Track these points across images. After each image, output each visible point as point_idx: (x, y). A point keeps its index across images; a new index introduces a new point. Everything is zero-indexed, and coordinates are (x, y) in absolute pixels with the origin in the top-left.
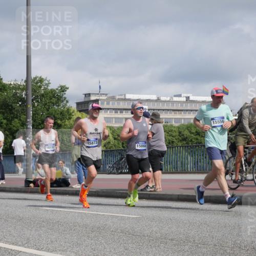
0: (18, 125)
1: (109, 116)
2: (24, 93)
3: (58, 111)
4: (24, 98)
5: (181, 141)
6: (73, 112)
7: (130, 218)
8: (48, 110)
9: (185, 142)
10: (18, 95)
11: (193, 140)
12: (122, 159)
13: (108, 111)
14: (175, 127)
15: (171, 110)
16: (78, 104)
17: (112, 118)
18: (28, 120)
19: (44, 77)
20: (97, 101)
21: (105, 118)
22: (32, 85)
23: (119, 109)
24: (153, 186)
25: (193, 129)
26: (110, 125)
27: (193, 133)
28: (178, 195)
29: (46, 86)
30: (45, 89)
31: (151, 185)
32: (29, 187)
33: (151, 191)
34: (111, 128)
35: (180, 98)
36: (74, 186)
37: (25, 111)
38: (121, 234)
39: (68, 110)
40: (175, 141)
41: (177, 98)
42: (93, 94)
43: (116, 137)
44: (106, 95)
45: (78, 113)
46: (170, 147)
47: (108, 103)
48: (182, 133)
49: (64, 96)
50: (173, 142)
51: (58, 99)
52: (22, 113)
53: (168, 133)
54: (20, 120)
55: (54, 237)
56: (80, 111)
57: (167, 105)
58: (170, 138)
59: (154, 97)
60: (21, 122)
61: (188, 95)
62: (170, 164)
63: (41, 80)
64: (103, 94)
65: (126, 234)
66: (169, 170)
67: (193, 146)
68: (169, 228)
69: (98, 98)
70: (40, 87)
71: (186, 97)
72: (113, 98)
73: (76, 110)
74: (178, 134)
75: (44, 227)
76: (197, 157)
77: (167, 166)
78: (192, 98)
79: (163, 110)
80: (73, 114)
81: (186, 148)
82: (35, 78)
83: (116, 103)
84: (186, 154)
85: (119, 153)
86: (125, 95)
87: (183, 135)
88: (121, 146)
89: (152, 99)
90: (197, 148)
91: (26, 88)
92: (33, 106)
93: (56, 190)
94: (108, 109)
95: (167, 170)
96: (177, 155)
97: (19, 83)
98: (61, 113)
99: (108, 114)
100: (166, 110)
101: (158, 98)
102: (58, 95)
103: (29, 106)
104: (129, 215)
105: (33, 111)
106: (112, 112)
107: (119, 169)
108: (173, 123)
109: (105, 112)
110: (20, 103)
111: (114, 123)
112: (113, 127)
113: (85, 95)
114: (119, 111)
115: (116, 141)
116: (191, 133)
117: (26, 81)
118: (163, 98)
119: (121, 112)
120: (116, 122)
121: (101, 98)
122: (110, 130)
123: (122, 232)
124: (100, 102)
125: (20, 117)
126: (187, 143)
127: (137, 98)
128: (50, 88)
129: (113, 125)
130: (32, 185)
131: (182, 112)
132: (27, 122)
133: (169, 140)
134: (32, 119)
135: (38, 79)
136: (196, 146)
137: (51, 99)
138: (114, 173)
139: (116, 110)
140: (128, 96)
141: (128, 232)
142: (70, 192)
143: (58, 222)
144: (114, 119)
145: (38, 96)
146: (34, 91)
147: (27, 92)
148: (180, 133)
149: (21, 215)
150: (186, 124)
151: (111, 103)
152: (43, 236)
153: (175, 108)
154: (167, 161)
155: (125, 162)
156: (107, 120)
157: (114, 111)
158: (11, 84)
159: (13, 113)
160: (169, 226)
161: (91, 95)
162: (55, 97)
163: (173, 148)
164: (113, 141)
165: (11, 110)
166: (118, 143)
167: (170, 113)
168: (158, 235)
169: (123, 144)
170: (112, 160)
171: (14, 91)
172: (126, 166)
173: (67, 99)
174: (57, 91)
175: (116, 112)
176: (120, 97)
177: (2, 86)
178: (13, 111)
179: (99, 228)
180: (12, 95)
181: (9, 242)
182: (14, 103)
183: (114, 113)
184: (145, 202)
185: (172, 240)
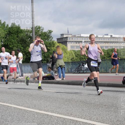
1: (73, 45)
2: (31, 34)
3: (48, 43)
4: (31, 36)
5: (108, 57)
6: (55, 43)
10: (29, 35)
13: (73, 43)
14: (105, 50)
15: (103, 42)
16: (58, 39)
17: (75, 46)
19: (40, 26)
20: (67, 37)
22: (35, 30)
23: (78, 42)
28: (108, 84)
29: (42, 31)
30: (41, 32)
32: (35, 80)
34: (74, 51)
35: (108, 36)
36: (57, 80)
38: (80, 103)
39: (53, 42)
40: (106, 57)
41: (106, 36)
42: (65, 34)
43: (77, 55)
44: (71, 34)
45: (58, 43)
46: (103, 60)
47: (72, 39)
49: (51, 35)
50: (105, 58)
51: (48, 37)
55: (48, 104)
56: (59, 43)
57: (101, 40)
61: (111, 34)
62: (103, 69)
63: (39, 28)
64: (70, 34)
65: (82, 103)
66: (103, 71)
68: (104, 100)
69: (67, 36)
70: (39, 31)
71: (111, 35)
72: (75, 36)
73: (57, 42)
74: (107, 54)
75: (42, 99)
77: (102, 69)
78: (113, 36)
79: (100, 42)
80: (55, 44)
82: (36, 27)
83: (76, 38)
85: (78, 63)
86: (80, 35)
87: (109, 54)
88: (79, 60)
91: (32, 32)
93: (48, 81)
94: (72, 42)
95: (102, 72)
96: (107, 64)
97: (29, 29)
98: (50, 44)
99: (73, 44)
100: (101, 42)
101: (97, 36)
102: (47, 35)
103: (34, 40)
107: (78, 71)
108: (105, 48)
109: (71, 43)
110: (29, 39)
111: (75, 48)
112: (75, 51)
113: (61, 35)
114: (78, 43)
117: (32, 28)
118: (99, 36)
119: (79, 43)
120: (76, 48)
121: (69, 36)
124: (68, 38)
127: (87, 36)
128: (44, 31)
129: (75, 50)
131: (109, 43)
133: (103, 57)
135: (38, 27)
137: (44, 37)
138: (76, 73)
139: (76, 42)
140: (82, 35)
142: (55, 82)
143: (49, 97)
145: (38, 35)
146: (36, 33)
147: (32, 33)
148: (108, 53)
149: (31, 94)
150: (111, 49)
151: (74, 38)
152: (42, 103)
153: (105, 41)
154: (102, 68)
155: (81, 67)
156: (72, 47)
157: (75, 43)
158: (25, 30)
159: (26, 44)
160: (104, 99)
161: (64, 35)
162: (46, 36)
163: (105, 60)
164: (75, 58)
165: (25, 42)
166: (78, 58)
167: (103, 43)
168: (98, 103)
169: (80, 59)
170: (75, 67)
171: (26, 33)
172: (82, 70)
173: (52, 37)
174: (47, 33)
175: (76, 43)
176: (78, 36)
177: (21, 30)
178: (26, 43)
179: (69, 100)
180: (25, 35)
181: (26, 106)
182: (27, 39)
183: (75, 44)
184: (91, 87)
185: (105, 105)
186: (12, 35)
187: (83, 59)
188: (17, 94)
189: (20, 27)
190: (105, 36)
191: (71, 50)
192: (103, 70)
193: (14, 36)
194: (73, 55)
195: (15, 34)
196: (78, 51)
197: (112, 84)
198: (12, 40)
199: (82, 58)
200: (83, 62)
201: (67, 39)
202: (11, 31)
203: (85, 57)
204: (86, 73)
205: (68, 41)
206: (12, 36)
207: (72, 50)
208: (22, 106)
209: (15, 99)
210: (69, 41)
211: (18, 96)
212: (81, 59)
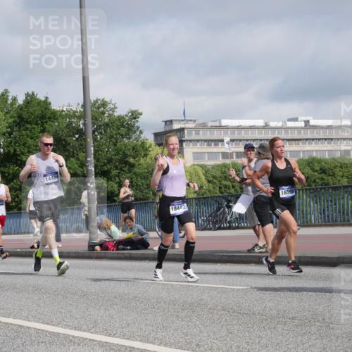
0: (76, 166)
1: (200, 150)
2: (82, 122)
3: (129, 145)
4: (82, 129)
6: (150, 146)
7: (234, 289)
8: (116, 145)
10: (74, 125)
11: (317, 181)
12: (220, 209)
13: (198, 144)
15: (284, 139)
16: (156, 135)
17: (205, 153)
18: (89, 159)
19: (107, 99)
20: (182, 130)
21: (193, 153)
22: (92, 111)
23: (212, 141)
25: (316, 164)
26: (202, 163)
27: (316, 171)
29: (111, 112)
30: (110, 116)
33: (261, 252)
34: (202, 166)
35: (296, 123)
36: (155, 248)
37: (84, 148)
38: (222, 312)
39: (143, 143)
41: (292, 123)
42: (176, 120)
43: (211, 179)
44: (194, 121)
45: (157, 146)
47: (197, 133)
49: (137, 125)
51: (129, 130)
52: (80, 149)
54: (78, 159)
56: (159, 145)
57: (279, 133)
59: (260, 123)
60: (78, 162)
61: (307, 119)
63: (104, 104)
64: (191, 121)
65: (229, 312)
67: (317, 189)
68: (289, 302)
69: (183, 126)
70: (103, 113)
71: (305, 121)
72: (204, 126)
73: (153, 143)
75: (116, 305)
76: (322, 203)
78: (312, 122)
80: (150, 149)
81: (308, 192)
82: (96, 101)
83: (208, 132)
84: (308, 199)
85: (216, 201)
86: (220, 121)
88: (218, 192)
89: (257, 125)
90: (323, 191)
91: (83, 116)
92: (95, 140)
93: (131, 254)
94: (198, 141)
97: (75, 109)
98: (133, 148)
99: (199, 148)
101: (266, 123)
102: (127, 124)
103: (89, 140)
104: (233, 285)
105: (94, 147)
106: (204, 145)
107: (216, 223)
108: (288, 156)
109: (193, 145)
110: (77, 136)
111: (206, 159)
112: (205, 166)
113: (166, 122)
114: (213, 144)
115: (210, 184)
116: (314, 171)
117: (84, 106)
118: (272, 124)
119: (215, 145)
120: (209, 159)
121: (187, 126)
122: (202, 169)
123: (224, 309)
124: (186, 131)
125: (77, 155)
126: (309, 185)
127: (238, 125)
128: (116, 114)
129: (205, 163)
130: (98, 248)
131: (300, 142)
132: (87, 161)
134: (94, 158)
135: (99, 102)
136: (321, 189)
137: (119, 129)
138: (210, 229)
139: (209, 142)
140: (225, 122)
141: (232, 309)
143: (135, 297)
144: (206, 154)
145: (100, 126)
146: (95, 119)
147: (85, 121)
149: (85, 289)
150: (307, 158)
151: (201, 132)
152: (115, 316)
153: (289, 137)
155: (224, 213)
156: (197, 155)
157: (206, 144)
158: (63, 111)
159: (67, 150)
161: (174, 122)
162: (124, 127)
164: (206, 185)
165: (64, 146)
166: (214, 188)
168: (274, 312)
169: (220, 188)
170: (207, 211)
171: (68, 120)
172: (226, 219)
173: (140, 129)
174: (127, 118)
175: (209, 145)
176: (213, 124)
177: (52, 113)
178: (68, 148)
179: (192, 304)
180: (65, 125)
181: (69, 326)
182: (69, 136)
183: (206, 146)
184: (253, 267)
185: (293, 318)
186: (29, 126)
187: (229, 188)
188: (43, 291)
189: (50, 104)
190: (290, 124)
191: (194, 165)
193: (34, 128)
194: (200, 179)
195: (37, 125)
196: (213, 167)
197: (313, 258)
198: (29, 139)
199: (226, 187)
200: (230, 198)
201: (184, 133)
202: (25, 117)
203: (234, 184)
204: (237, 228)
205: (184, 141)
206: (27, 129)
207: (198, 165)
208: (58, 325)
209: (39, 306)
210: (187, 140)
211: (48, 297)
212: (223, 190)
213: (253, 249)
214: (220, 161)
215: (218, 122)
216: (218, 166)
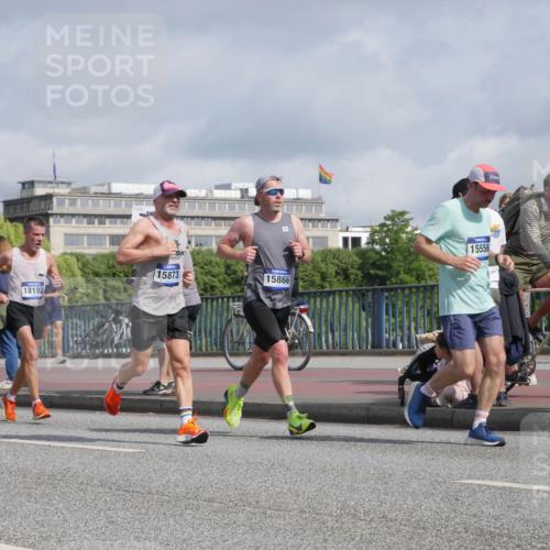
1: (75, 231)
5: (230, 285)
7: (120, 453)
9: (238, 288)
12: (103, 324)
13: (74, 220)
15: (208, 217)
16: (7, 204)
17: (82, 235)
20: (48, 197)
21: (66, 235)
23: (96, 216)
24: (170, 384)
26: (78, 251)
31: (165, 382)
33: (165, 395)
34: (79, 257)
35: (228, 192)
40: (217, 284)
41: (222, 191)
42: (40, 182)
43: (91, 276)
44: (69, 184)
45: (8, 223)
46: (207, 299)
47: (73, 203)
48: (233, 268)
50: (213, 288)
53: (202, 268)
56: (12, 220)
57: (200, 208)
58: (207, 279)
61: (245, 186)
64: (63, 183)
65: (110, 488)
66: (204, 349)
68: (204, 474)
69: (50, 191)
71: (241, 190)
72: (84, 191)
73: (3, 217)
74: (223, 270)
77: (201, 339)
78: (253, 192)
79: (193, 218)
83: (90, 202)
85: (97, 312)
86: (109, 187)
87: (235, 273)
88: (101, 297)
94: (73, 215)
95: (201, 349)
96: (221, 316)
99: (74, 227)
100: (198, 217)
106: (82, 223)
107: (96, 346)
109: (66, 222)
111: (85, 245)
112: (83, 256)
113: (23, 184)
114: (96, 221)
115: (90, 285)
118: (191, 193)
119: (101, 223)
120: (89, 244)
121: (57, 191)
122: (78, 260)
123: (102, 485)
124: (55, 200)
127: (136, 192)
129: (83, 251)
133: (205, 284)
138: (86, 357)
139: (90, 217)
140: (117, 188)
141: (115, 484)
144: (85, 238)
148: (228, 267)
151: (79, 202)
153: (216, 213)
154: (200, 331)
156: (70, 239)
157: (85, 220)
160: (205, 470)
161: (36, 185)
163: (212, 300)
164: (83, 286)
166: (95, 290)
167: (206, 225)
168: (181, 490)
169: (105, 291)
170: (82, 327)
172: (112, 341)
175: (90, 223)
176: (99, 189)
179: (52, 476)
183: (85, 225)
184: (152, 418)
185: (210, 500)
187: (119, 293)
190: (218, 194)
191: (65, 254)
192: (204, 341)
194: (73, 275)
196: (95, 258)
199: (114, 289)
200: (119, 308)
201: (52, 203)
205: (52, 215)
207: (71, 254)
210: (56, 214)
213: (152, 389)
214: (107, 249)
215: (106, 187)
216: (103, 256)
